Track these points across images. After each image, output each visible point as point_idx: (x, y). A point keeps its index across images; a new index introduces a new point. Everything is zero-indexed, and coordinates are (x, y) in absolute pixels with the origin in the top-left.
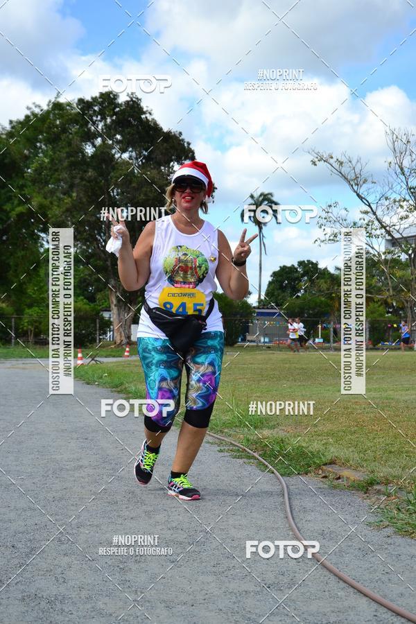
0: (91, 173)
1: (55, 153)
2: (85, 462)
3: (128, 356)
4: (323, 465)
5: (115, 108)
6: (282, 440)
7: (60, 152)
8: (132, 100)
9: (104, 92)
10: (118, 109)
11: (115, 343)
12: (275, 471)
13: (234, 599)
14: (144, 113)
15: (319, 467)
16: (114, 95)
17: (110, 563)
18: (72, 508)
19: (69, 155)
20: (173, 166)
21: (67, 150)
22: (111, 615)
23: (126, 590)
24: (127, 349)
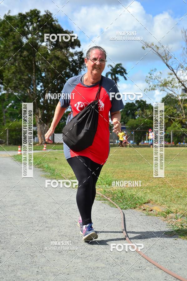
0: (25, 53)
1: (6, 42)
2: (18, 202)
3: (45, 150)
4: (144, 204)
5: (38, 18)
6: (123, 191)
7: (9, 42)
8: (47, 14)
9: (32, 10)
10: (40, 19)
11: (39, 143)
12: (118, 207)
13: (91, 271)
14: (54, 21)
15: (141, 204)
16: (38, 12)
17: (26, 253)
18: (9, 225)
19: (14, 43)
20: (69, 49)
21: (13, 40)
22: (24, 279)
23: (33, 267)
24: (45, 146)
